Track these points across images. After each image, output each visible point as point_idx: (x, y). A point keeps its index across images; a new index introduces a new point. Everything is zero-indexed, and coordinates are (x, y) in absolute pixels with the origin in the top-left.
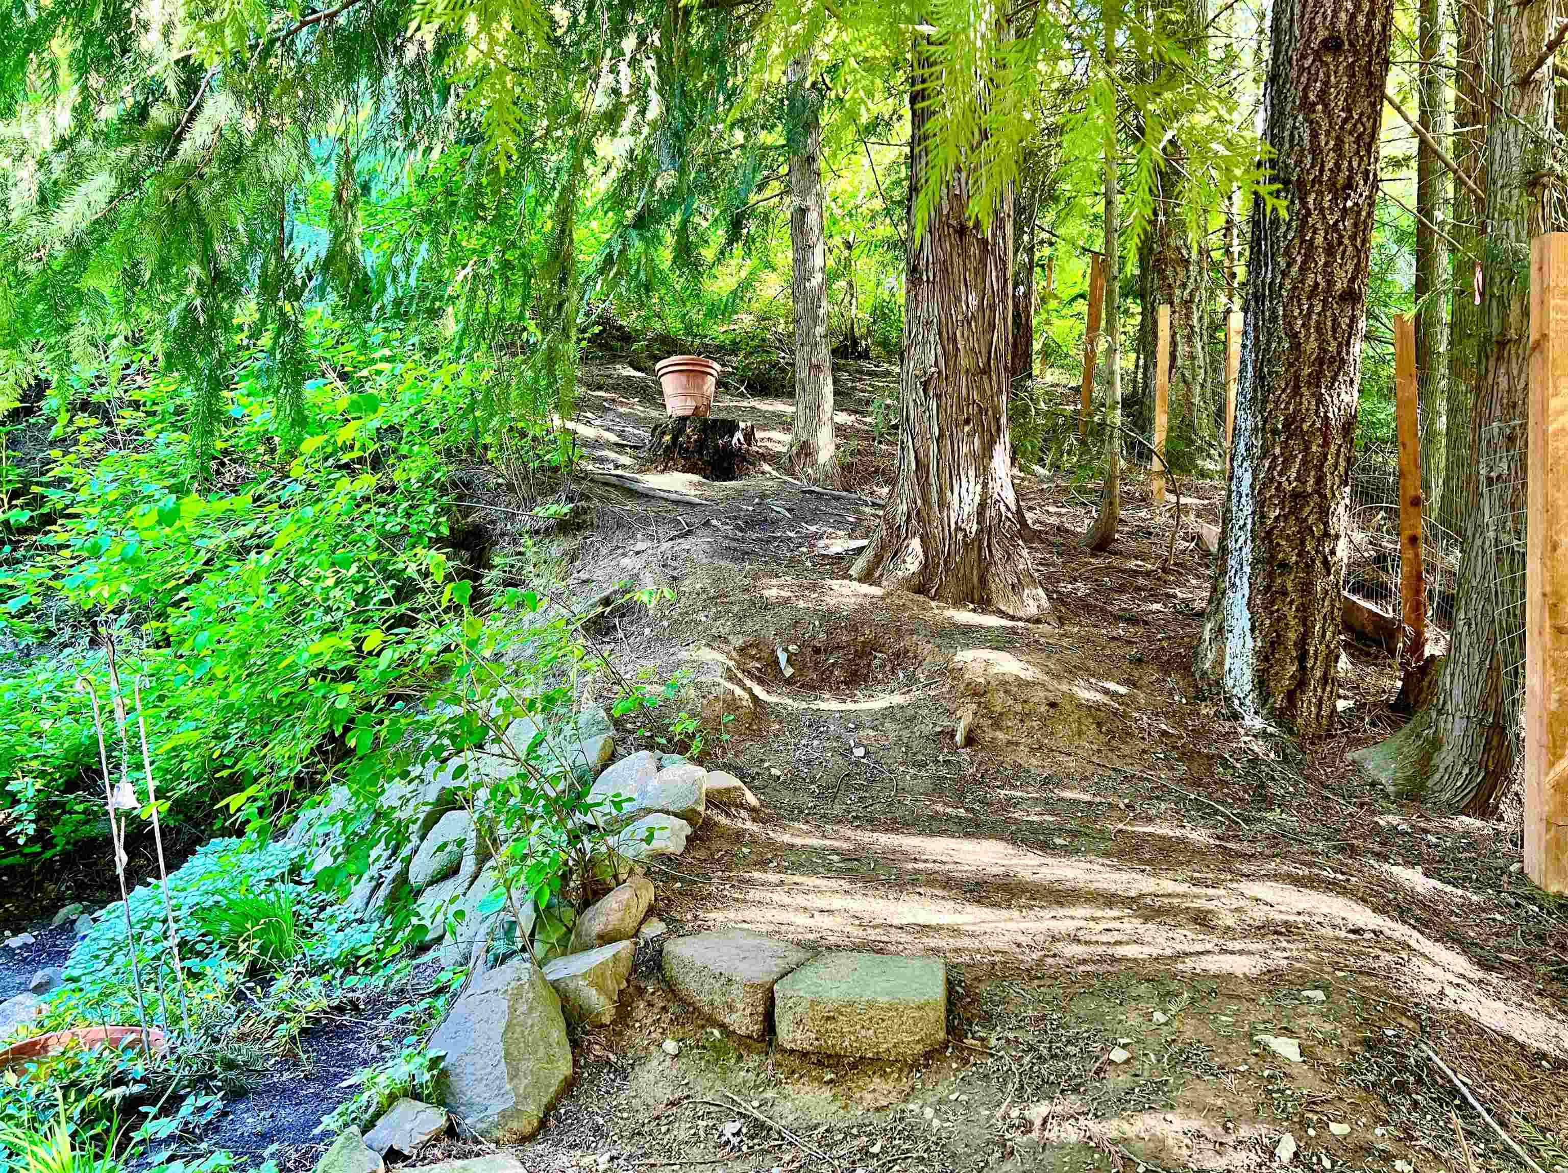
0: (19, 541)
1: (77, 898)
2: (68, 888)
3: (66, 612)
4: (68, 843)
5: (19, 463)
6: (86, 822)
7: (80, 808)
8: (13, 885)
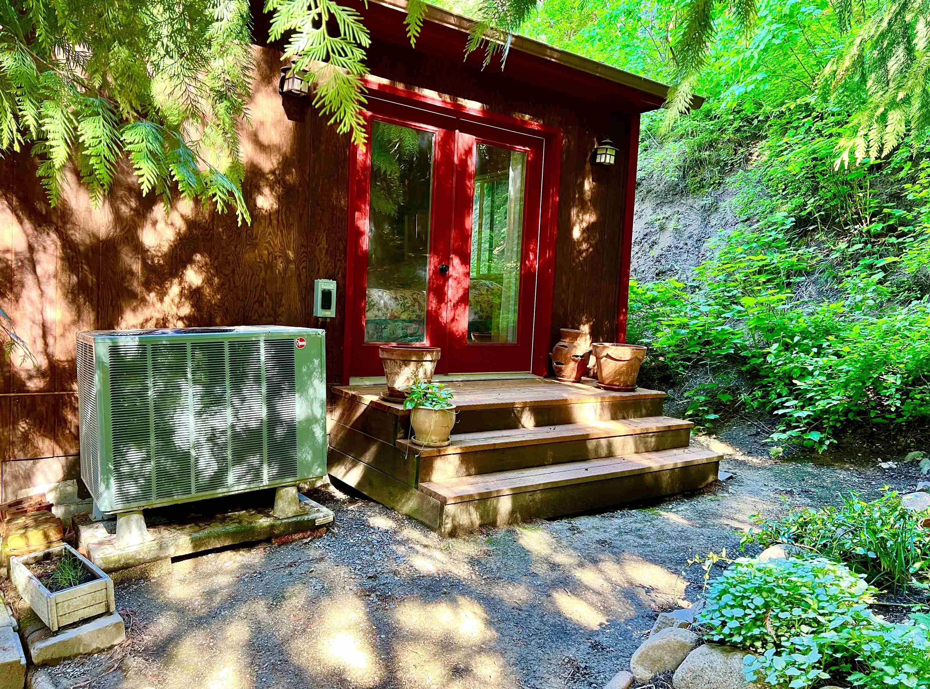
0: (874, 242)
1: (918, 449)
2: (912, 442)
3: (903, 282)
4: (911, 416)
5: (875, 196)
6: (921, 405)
7: (918, 396)
8: (878, 435)
